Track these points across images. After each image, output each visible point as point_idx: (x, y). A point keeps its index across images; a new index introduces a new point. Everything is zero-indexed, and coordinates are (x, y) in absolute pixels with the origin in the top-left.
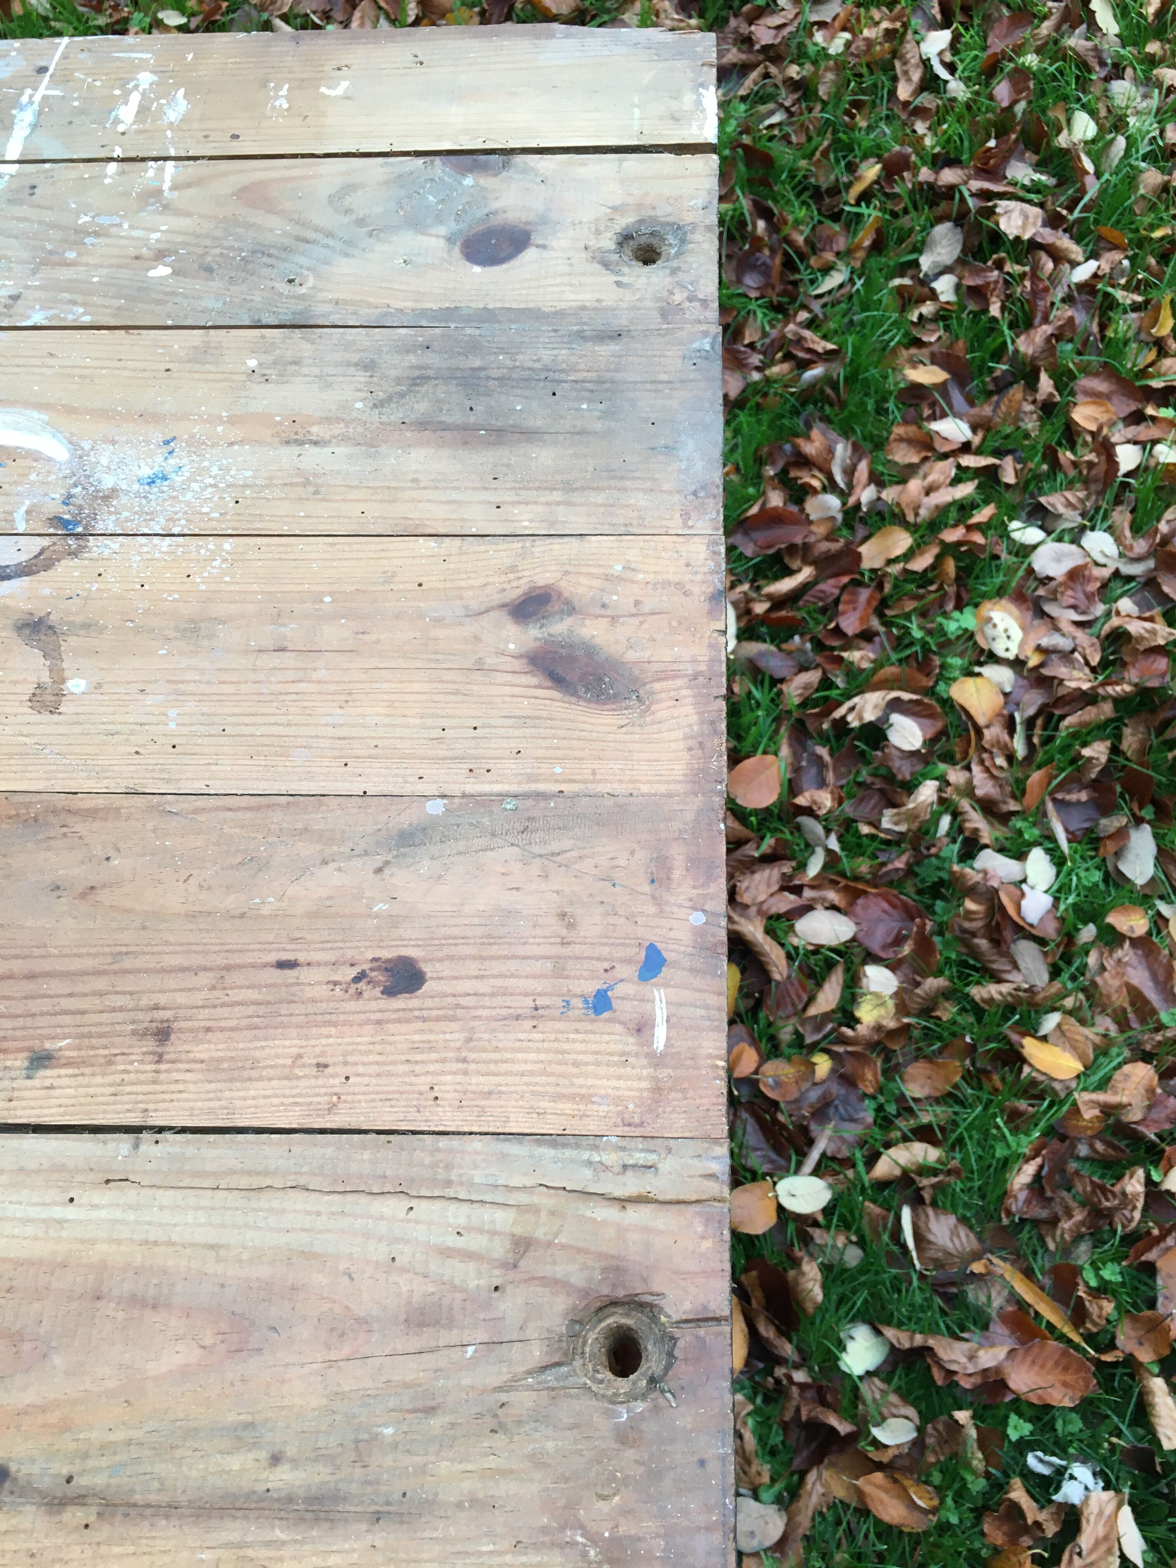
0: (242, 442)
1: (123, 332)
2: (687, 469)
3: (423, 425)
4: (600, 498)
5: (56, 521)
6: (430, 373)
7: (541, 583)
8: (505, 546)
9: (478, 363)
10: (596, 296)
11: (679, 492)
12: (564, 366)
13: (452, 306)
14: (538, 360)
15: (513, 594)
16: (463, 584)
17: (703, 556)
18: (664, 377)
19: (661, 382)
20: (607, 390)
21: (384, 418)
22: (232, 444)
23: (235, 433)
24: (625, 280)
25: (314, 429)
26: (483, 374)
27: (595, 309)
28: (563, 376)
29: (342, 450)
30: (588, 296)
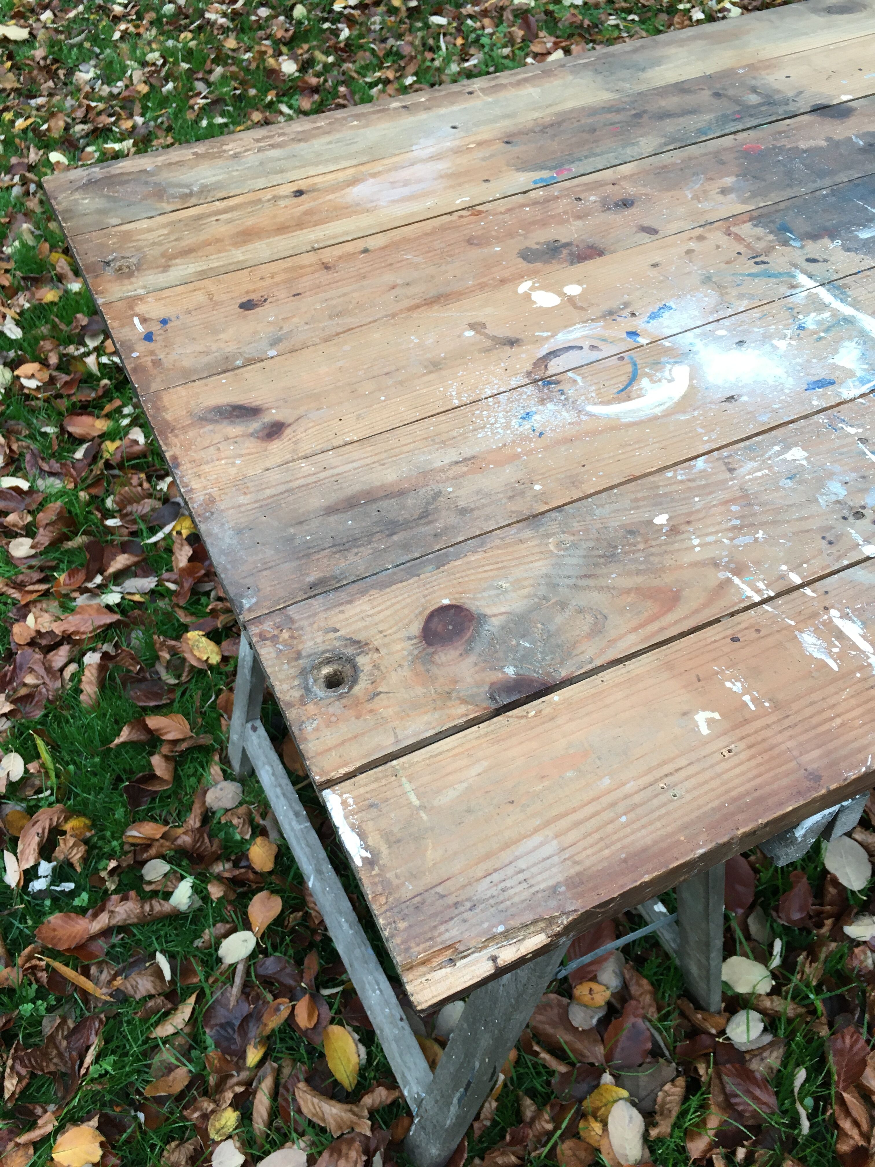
0: (500, 448)
1: (637, 474)
2: (223, 524)
3: (401, 493)
4: (268, 492)
5: (558, 383)
6: (422, 522)
7: (276, 441)
8: (308, 452)
9: (395, 538)
10: (346, 615)
11: (222, 511)
12: (337, 556)
13: (442, 569)
14: (356, 554)
15: (288, 431)
16: (317, 428)
17: (193, 483)
18: (265, 573)
19: (266, 569)
20: (299, 552)
21: (429, 488)
22: (505, 445)
23: (508, 451)
24: (332, 635)
25: (465, 469)
26: (387, 533)
27: (341, 604)
28: (334, 550)
29: (438, 464)
30: (352, 612)
